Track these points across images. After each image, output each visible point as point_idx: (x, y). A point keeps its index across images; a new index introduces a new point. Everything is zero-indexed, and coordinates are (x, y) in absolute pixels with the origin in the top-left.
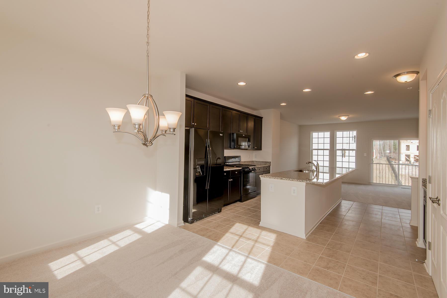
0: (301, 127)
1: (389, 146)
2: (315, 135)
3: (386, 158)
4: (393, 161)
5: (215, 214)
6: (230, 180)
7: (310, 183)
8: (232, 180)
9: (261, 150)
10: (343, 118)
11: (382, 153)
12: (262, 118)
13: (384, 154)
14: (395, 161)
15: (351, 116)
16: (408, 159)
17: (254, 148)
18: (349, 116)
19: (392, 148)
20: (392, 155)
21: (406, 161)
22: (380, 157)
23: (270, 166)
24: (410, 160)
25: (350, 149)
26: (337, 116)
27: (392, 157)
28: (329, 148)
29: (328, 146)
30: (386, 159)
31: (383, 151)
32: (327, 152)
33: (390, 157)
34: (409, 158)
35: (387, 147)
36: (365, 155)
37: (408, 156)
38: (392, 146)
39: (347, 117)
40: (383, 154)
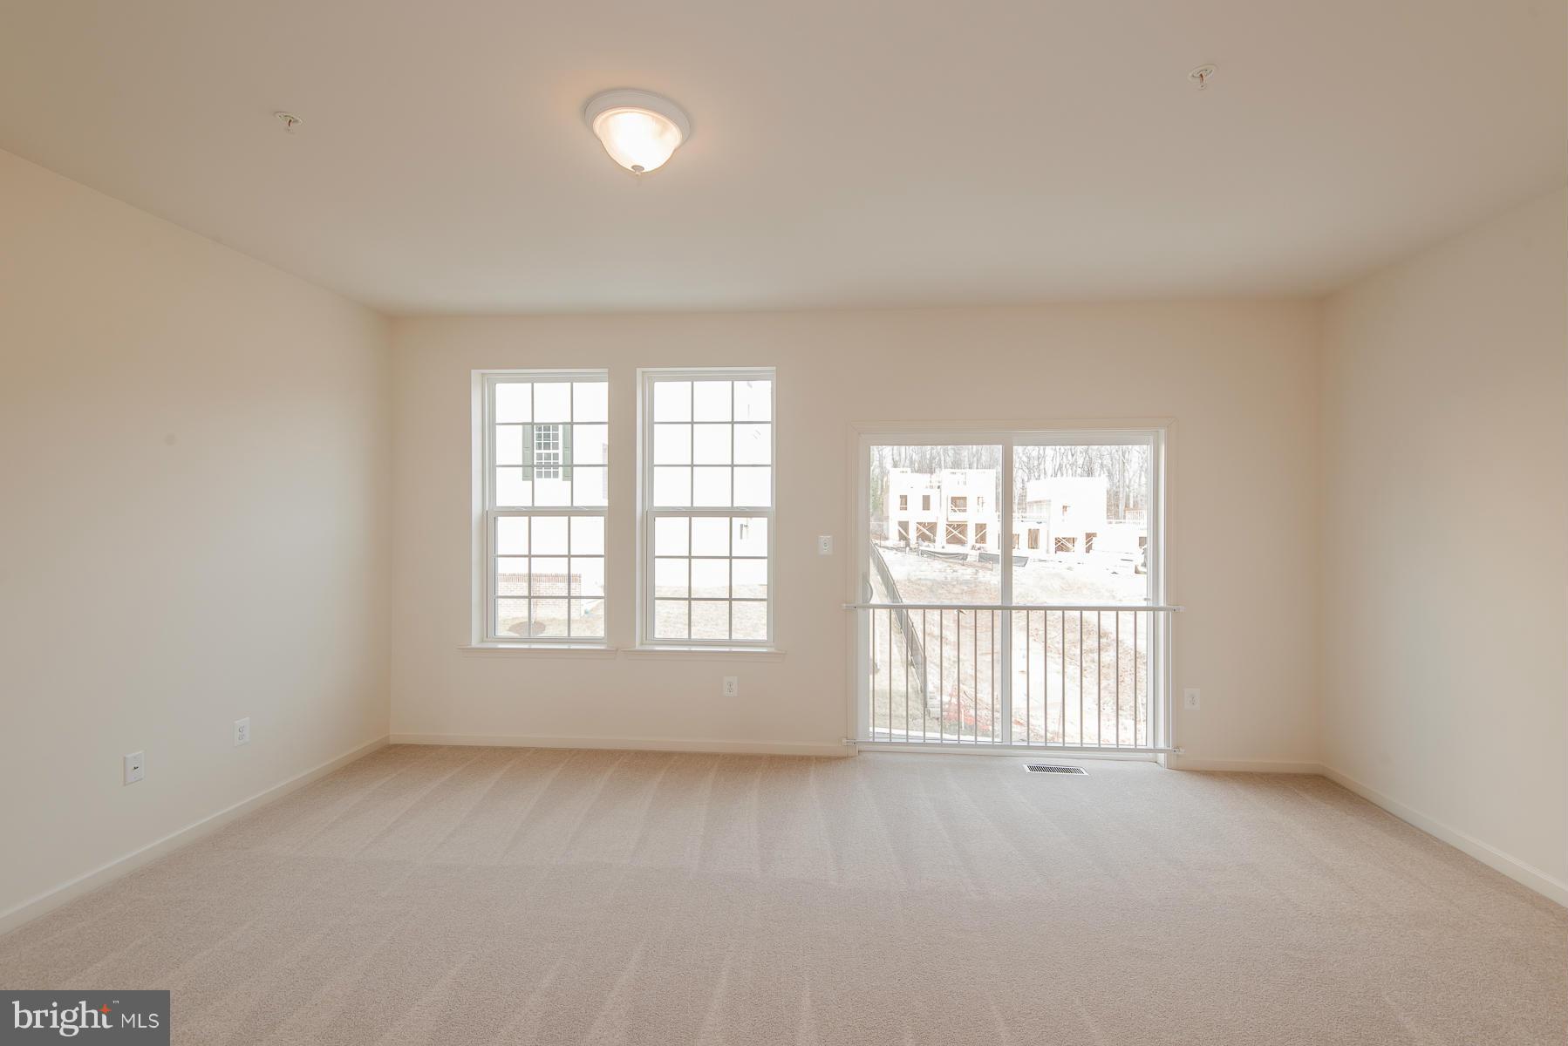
16: (904, 533)
21: (900, 540)
34: (907, 533)
37: (904, 525)
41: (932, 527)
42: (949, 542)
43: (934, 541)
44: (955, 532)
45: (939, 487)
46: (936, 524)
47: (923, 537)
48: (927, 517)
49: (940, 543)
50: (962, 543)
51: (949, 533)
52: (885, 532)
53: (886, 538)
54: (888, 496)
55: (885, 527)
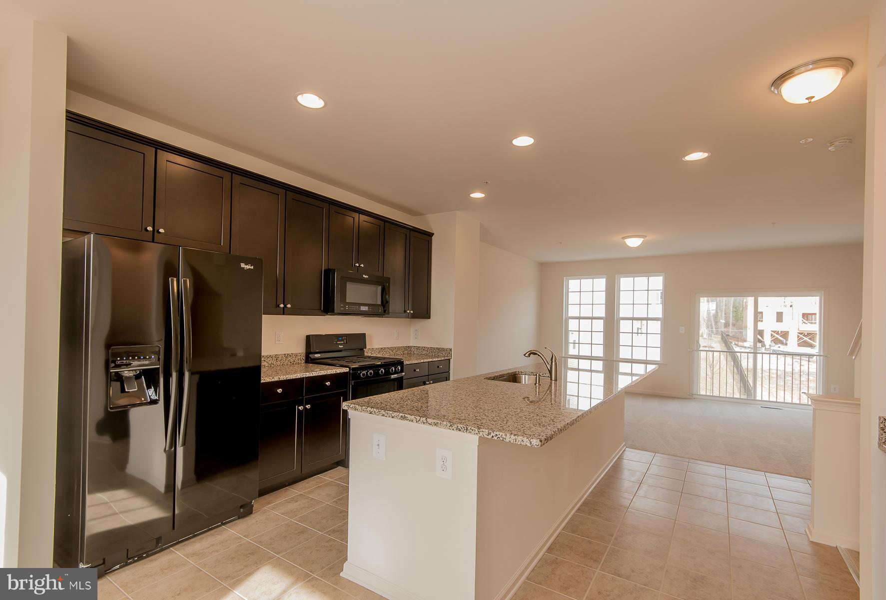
0: (543, 267)
1: (725, 314)
2: (573, 284)
3: (720, 336)
4: (733, 343)
5: (224, 524)
6: (301, 408)
7: (490, 437)
8: (308, 406)
9: (429, 318)
10: (634, 242)
11: (712, 328)
12: (431, 235)
13: (716, 329)
14: (737, 343)
15: (650, 237)
17: (405, 311)
18: (646, 236)
19: (731, 318)
20: (731, 330)
22: (710, 335)
23: (449, 360)
24: (763, 339)
25: (649, 317)
26: (617, 238)
27: (731, 335)
28: (603, 315)
29: (601, 311)
30: (721, 339)
31: (713, 324)
32: (599, 325)
33: (728, 335)
35: (721, 316)
36: (682, 330)
38: (730, 314)
39: (642, 239)
40: (714, 329)
41: (785, 335)
42: (799, 345)
43: (786, 344)
44: (806, 338)
45: (791, 306)
46: (788, 332)
47: (776, 341)
48: (780, 327)
49: (792, 345)
50: (812, 346)
51: (799, 338)
52: (744, 337)
53: (745, 341)
54: (747, 312)
55: (744, 333)
